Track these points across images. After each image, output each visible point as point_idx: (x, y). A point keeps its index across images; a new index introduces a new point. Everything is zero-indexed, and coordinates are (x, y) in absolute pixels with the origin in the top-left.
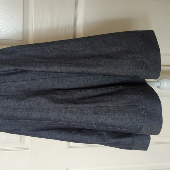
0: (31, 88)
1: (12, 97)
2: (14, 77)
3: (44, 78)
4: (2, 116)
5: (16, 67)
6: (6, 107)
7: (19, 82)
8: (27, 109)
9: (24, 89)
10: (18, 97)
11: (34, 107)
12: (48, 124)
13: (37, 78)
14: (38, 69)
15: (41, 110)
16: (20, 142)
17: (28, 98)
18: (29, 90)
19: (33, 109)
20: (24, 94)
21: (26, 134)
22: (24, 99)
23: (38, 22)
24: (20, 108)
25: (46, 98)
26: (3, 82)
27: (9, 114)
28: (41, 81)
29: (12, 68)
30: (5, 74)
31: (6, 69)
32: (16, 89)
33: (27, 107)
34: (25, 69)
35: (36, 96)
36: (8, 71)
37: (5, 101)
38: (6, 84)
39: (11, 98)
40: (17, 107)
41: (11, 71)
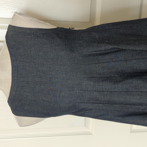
0: (124, 69)
1: (108, 79)
2: (107, 57)
3: (136, 58)
4: (96, 100)
5: (114, 46)
6: (101, 90)
7: (112, 63)
8: (124, 92)
9: (118, 71)
10: (113, 79)
11: (131, 91)
12: (143, 110)
13: (130, 58)
14: (138, 48)
15: (140, 93)
16: (85, 126)
17: (124, 80)
18: (122, 72)
19: (131, 92)
20: (118, 76)
21: (113, 120)
22: (120, 82)
23: (106, 3)
24: (116, 92)
25: (144, 81)
26: (97, 62)
27: (105, 98)
28: (134, 61)
29: (110, 47)
30: (100, 54)
31: (103, 48)
32: (110, 70)
33: (124, 90)
34: (124, 48)
35: (132, 78)
36: (105, 50)
37: (101, 84)
38: (100, 65)
39: (106, 80)
40: (113, 91)
41: (107, 50)
